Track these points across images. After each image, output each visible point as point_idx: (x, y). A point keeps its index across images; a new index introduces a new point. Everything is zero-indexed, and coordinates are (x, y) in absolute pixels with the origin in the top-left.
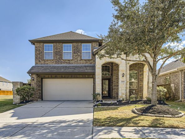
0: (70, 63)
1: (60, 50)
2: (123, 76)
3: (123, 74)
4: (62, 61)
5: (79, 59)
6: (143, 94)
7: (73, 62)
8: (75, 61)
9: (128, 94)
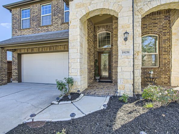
0: (48, 30)
1: (37, 14)
2: (126, 39)
3: (126, 33)
4: (39, 28)
5: (60, 22)
6: (170, 78)
7: (52, 28)
8: (55, 26)
9: (139, 80)
